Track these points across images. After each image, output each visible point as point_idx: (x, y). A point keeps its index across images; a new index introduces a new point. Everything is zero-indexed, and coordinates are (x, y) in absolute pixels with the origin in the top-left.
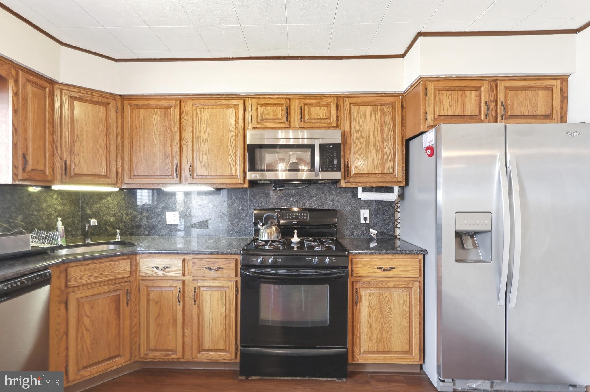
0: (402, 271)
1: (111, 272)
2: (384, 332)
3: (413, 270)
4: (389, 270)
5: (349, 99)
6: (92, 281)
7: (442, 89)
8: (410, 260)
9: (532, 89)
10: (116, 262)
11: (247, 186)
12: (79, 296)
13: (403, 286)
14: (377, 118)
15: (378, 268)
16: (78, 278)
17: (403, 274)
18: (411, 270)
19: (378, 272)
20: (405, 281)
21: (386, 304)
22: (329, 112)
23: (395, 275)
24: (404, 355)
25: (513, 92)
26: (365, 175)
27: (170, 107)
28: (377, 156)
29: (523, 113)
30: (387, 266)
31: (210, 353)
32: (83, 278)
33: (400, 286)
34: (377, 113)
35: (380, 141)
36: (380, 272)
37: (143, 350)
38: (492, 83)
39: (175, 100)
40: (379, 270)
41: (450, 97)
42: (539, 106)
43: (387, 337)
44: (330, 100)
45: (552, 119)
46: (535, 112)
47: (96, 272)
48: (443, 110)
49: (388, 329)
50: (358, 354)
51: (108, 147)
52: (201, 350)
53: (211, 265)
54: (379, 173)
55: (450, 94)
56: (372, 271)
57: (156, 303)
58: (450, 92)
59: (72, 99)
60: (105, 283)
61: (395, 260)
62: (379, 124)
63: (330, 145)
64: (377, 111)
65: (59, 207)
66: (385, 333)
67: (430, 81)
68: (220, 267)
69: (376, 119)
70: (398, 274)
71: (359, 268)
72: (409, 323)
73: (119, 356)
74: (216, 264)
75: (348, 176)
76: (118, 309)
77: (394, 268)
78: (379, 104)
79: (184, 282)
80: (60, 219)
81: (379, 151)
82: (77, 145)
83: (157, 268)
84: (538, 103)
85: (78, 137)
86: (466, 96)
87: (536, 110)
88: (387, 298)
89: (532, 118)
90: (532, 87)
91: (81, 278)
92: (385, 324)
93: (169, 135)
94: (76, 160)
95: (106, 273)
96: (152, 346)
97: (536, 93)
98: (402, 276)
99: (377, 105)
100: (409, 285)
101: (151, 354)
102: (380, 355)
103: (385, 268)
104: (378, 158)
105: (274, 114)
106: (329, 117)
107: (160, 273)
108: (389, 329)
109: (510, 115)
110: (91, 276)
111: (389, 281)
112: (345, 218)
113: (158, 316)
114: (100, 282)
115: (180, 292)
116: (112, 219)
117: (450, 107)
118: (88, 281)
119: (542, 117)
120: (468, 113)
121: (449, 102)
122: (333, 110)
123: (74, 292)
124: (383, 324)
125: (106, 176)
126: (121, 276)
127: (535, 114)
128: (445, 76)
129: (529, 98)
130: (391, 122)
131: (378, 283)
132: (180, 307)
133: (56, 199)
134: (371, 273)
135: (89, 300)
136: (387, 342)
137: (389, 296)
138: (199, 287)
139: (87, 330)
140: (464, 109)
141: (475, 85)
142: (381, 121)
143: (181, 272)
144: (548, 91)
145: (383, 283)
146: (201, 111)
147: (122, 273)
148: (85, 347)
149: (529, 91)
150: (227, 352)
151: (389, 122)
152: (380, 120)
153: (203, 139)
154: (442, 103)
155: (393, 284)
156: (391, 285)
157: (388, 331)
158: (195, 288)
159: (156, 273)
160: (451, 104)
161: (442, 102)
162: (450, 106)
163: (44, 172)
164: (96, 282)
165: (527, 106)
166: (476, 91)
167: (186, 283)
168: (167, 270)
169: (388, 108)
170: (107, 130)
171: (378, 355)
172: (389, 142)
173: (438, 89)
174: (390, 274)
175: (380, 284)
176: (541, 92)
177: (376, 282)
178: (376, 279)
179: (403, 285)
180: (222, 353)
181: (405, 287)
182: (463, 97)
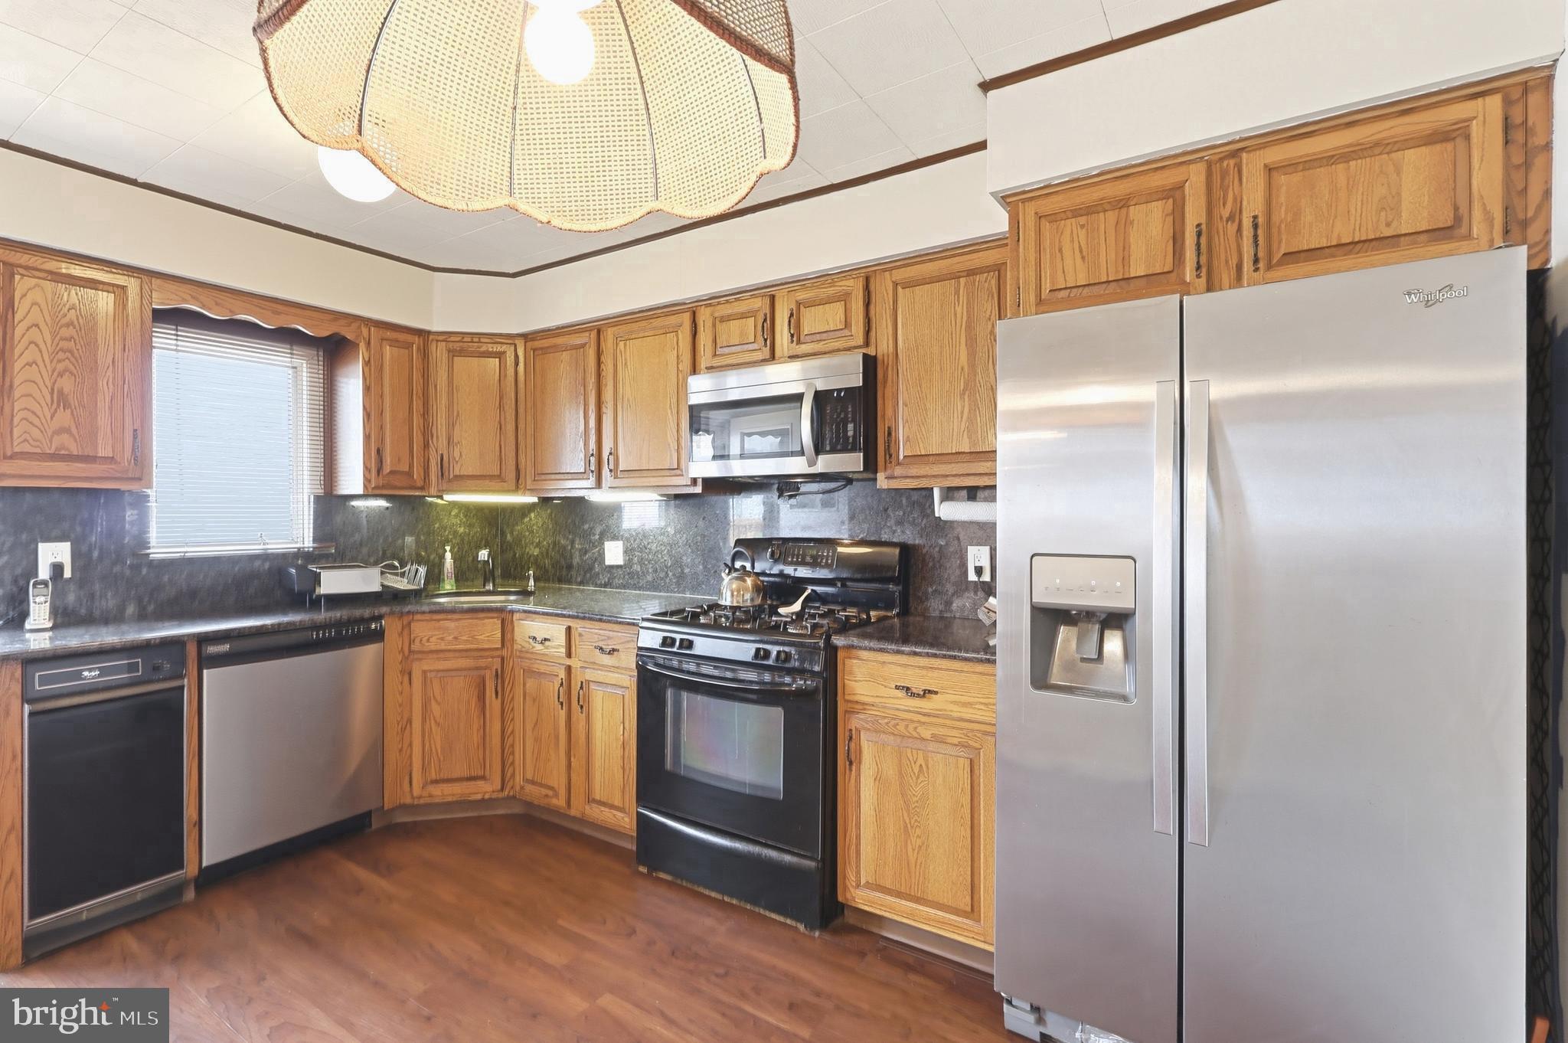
0: (954, 703)
1: (472, 637)
2: (910, 847)
3: (982, 703)
4: (924, 696)
5: (891, 275)
6: (443, 647)
7: (1063, 215)
8: (975, 677)
9: (1377, 151)
10: (479, 622)
11: (698, 489)
12: (426, 668)
13: (955, 741)
14: (959, 310)
15: (897, 688)
16: (425, 639)
17: (957, 711)
18: (976, 703)
19: (897, 698)
20: (962, 729)
21: (914, 779)
22: (847, 312)
23: (937, 710)
24: (960, 919)
25: (1296, 178)
26: (931, 458)
27: (583, 346)
28: (959, 408)
29: (1339, 237)
30: (918, 686)
31: (603, 809)
32: (431, 640)
33: (949, 740)
34: (958, 297)
35: (966, 369)
36: (901, 698)
37: (519, 779)
38: (1225, 163)
39: (590, 330)
40: (900, 694)
41: (1082, 233)
42: (1405, 205)
43: (916, 862)
44: (850, 283)
45: (1469, 236)
46: (1388, 225)
47: (449, 634)
48: (1064, 272)
49: (919, 842)
50: (854, 884)
51: (503, 427)
52: (590, 800)
53: (603, 643)
54: (964, 453)
55: (1082, 226)
56: (883, 691)
57: (534, 700)
58: (1083, 220)
59: (453, 353)
60: (464, 654)
61: (936, 674)
62: (964, 326)
63: (839, 391)
64: (957, 293)
65: (461, 530)
66: (914, 850)
67: (1024, 201)
68: (615, 647)
69: (955, 314)
70: (945, 710)
71: (855, 681)
72: (969, 839)
73: (483, 778)
74: (609, 642)
75: (891, 462)
76: (482, 697)
77: (936, 693)
78: (965, 274)
79: (569, 669)
80: (448, 548)
81: (963, 394)
82: (457, 427)
83: (535, 638)
84: (1399, 194)
85: (458, 415)
86: (1132, 223)
87: (1390, 220)
88: (918, 764)
89: (1377, 250)
90: (1377, 144)
91: (428, 640)
92: (912, 827)
93: (582, 397)
94: (457, 454)
95: (464, 638)
96: (529, 776)
97: (1390, 163)
98: (955, 715)
99: (960, 277)
100: (970, 742)
101: (529, 788)
102: (903, 902)
103: (914, 691)
104: (962, 412)
105: (743, 334)
106: (847, 324)
107: (539, 647)
108: (923, 844)
109: (1287, 251)
110: (442, 639)
111: (924, 723)
112: (931, 564)
113: (536, 724)
114: (455, 651)
115: (562, 684)
116: (536, 552)
117: (1084, 261)
118: (438, 647)
119: (1423, 238)
120: (1137, 269)
121: (1080, 246)
122: (857, 306)
123: (420, 659)
124: (909, 826)
125: (499, 478)
126: (486, 646)
127: (1388, 232)
128: (1067, 179)
129: (1361, 185)
130: (993, 314)
131: (898, 724)
132: (563, 713)
133: (456, 516)
134: (882, 697)
135: (439, 675)
136: (917, 874)
137: (921, 761)
138: (588, 682)
139: (438, 724)
140: (1125, 261)
141: (1159, 183)
142: (969, 317)
143: (563, 650)
144: (1444, 144)
145: (907, 726)
146: (625, 345)
147: (488, 641)
148: (434, 749)
149: (1359, 161)
150: (625, 813)
151: (988, 316)
152: (965, 313)
153: (628, 400)
154: (1058, 255)
155: (931, 732)
156: (926, 733)
157: (920, 847)
158: (582, 682)
159: (533, 647)
160: (1085, 253)
161: (1060, 250)
162: (1083, 258)
163: (409, 474)
164: (449, 651)
165: (1353, 211)
166: (1164, 201)
167: (573, 671)
168: (547, 643)
169: (986, 281)
170: (501, 398)
171: (898, 900)
172: (988, 370)
173: (1049, 217)
174: (925, 704)
175: (901, 727)
176: (1411, 156)
177: (893, 722)
178: (897, 713)
179: (955, 737)
180: (619, 814)
181: (961, 745)
182: (1123, 226)
